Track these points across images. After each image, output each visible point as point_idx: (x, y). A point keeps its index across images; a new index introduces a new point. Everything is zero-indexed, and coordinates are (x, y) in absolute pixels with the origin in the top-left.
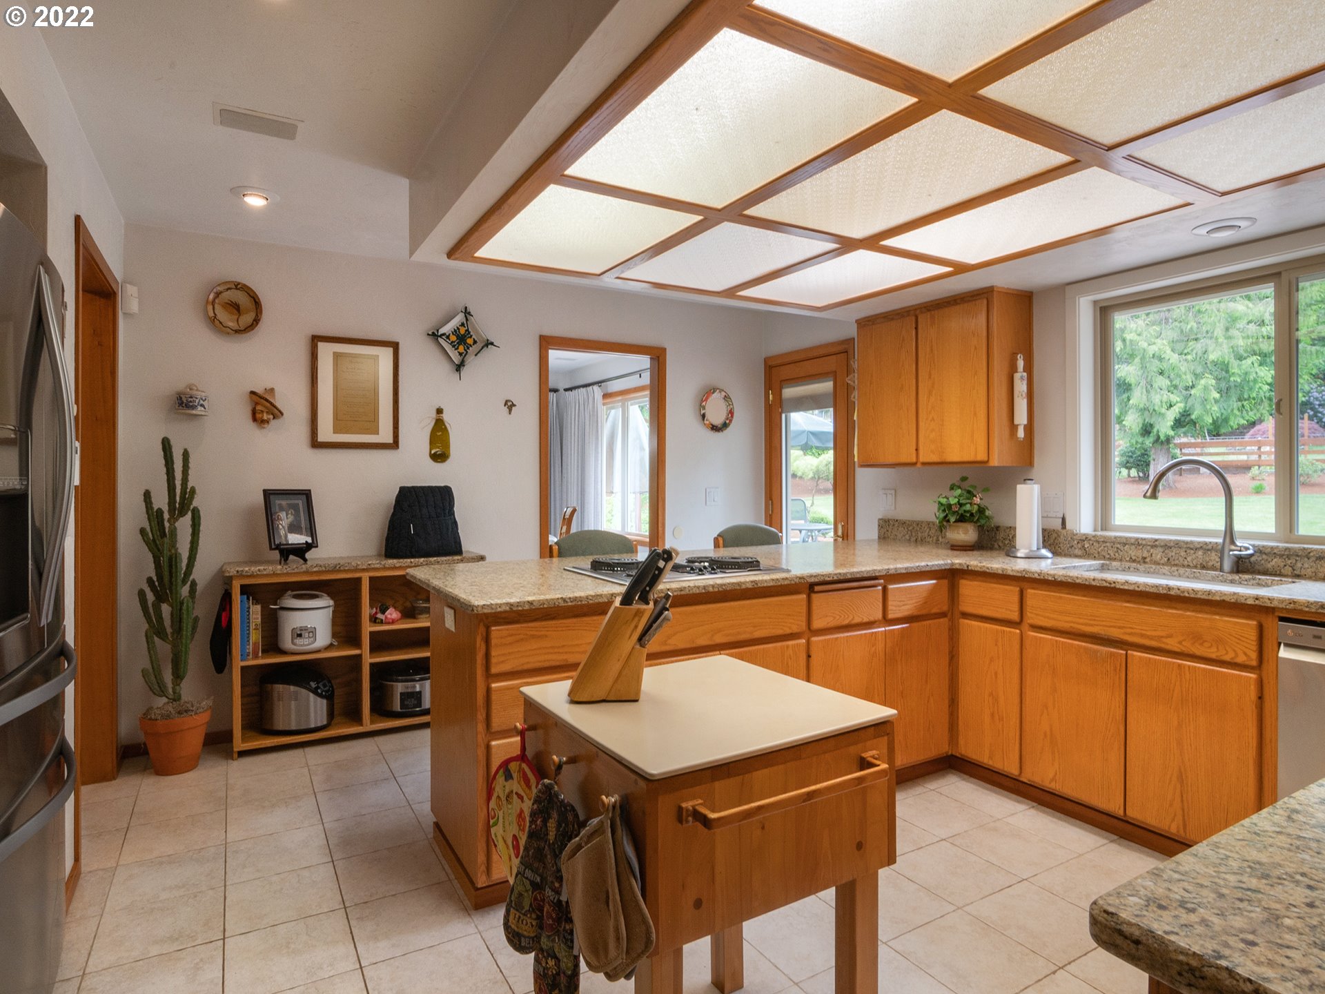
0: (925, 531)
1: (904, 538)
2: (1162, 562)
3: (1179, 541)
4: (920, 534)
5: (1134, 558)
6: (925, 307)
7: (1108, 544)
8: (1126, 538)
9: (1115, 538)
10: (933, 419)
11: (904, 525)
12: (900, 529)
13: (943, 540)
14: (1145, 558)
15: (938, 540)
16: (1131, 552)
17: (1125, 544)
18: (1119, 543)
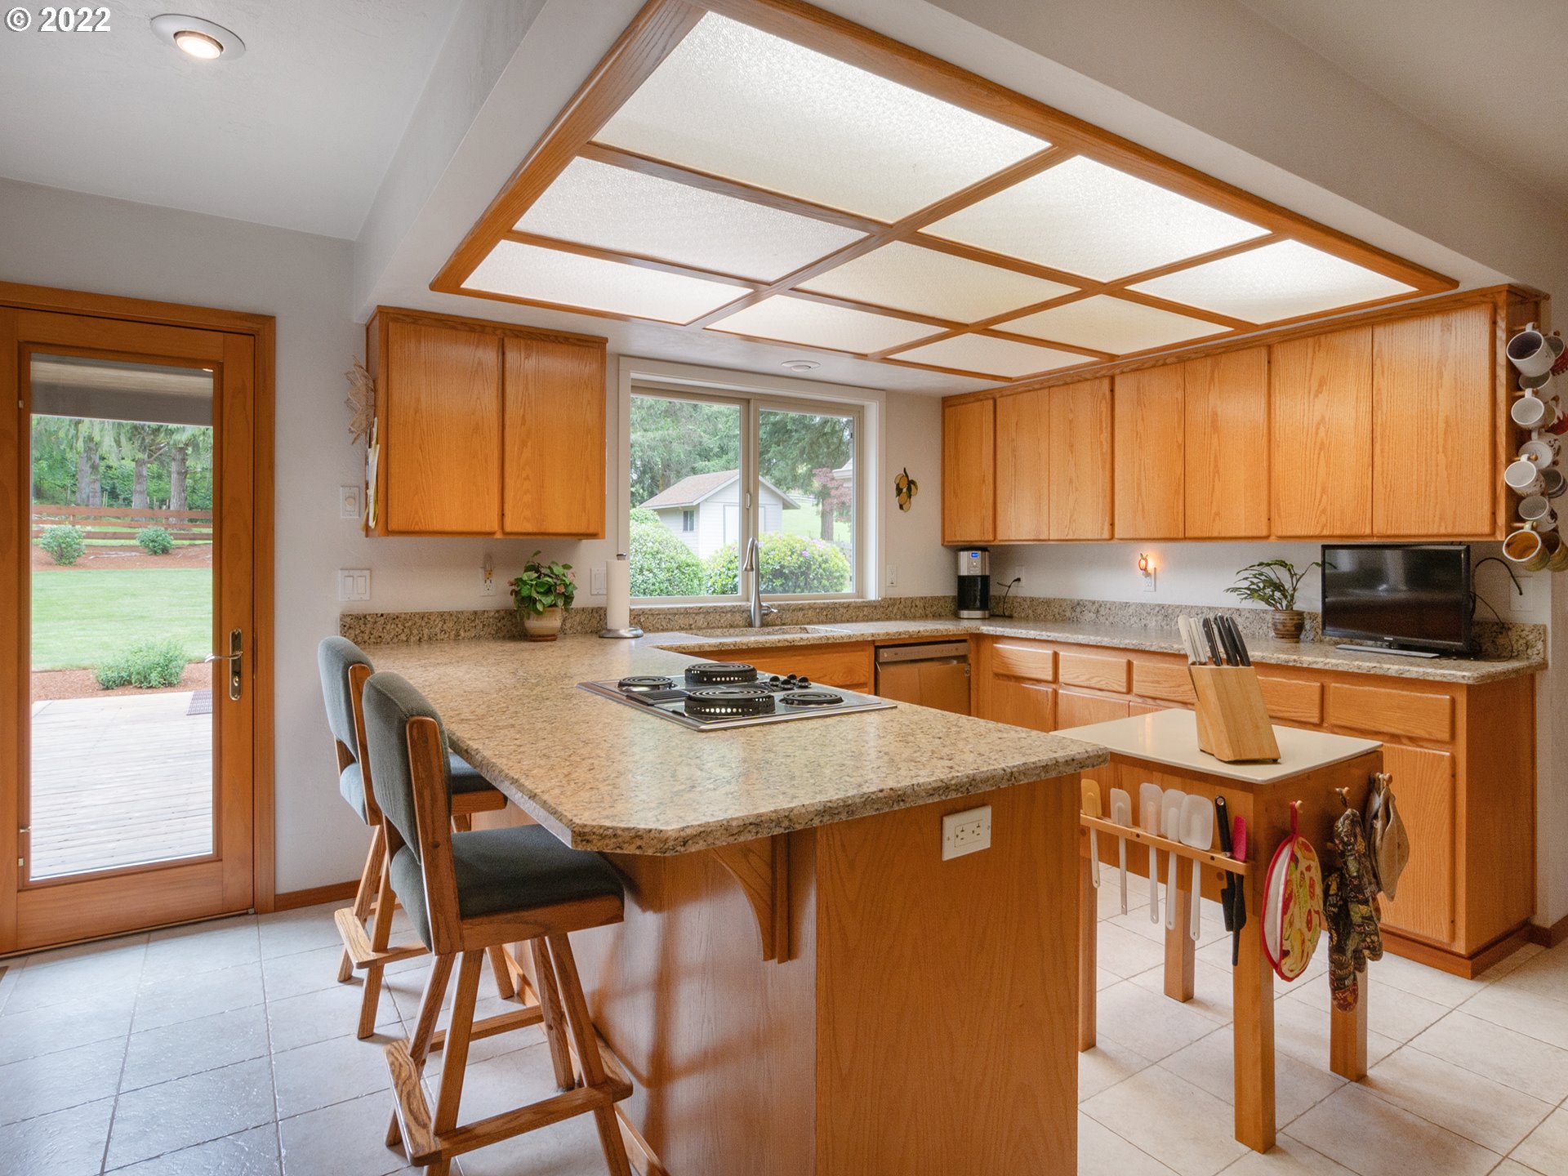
0: (436, 626)
1: (395, 640)
2: (704, 626)
3: (716, 607)
4: (426, 631)
5: (682, 626)
6: (510, 330)
7: (661, 616)
8: (677, 609)
9: (669, 609)
10: (527, 478)
11: (397, 621)
12: (388, 627)
13: (467, 634)
14: (691, 625)
15: (457, 635)
16: (680, 621)
17: (675, 614)
18: (670, 614)
